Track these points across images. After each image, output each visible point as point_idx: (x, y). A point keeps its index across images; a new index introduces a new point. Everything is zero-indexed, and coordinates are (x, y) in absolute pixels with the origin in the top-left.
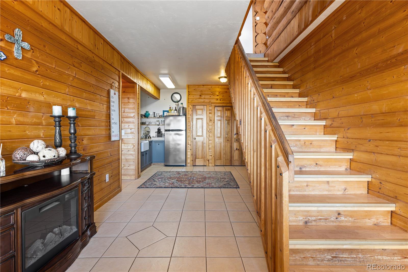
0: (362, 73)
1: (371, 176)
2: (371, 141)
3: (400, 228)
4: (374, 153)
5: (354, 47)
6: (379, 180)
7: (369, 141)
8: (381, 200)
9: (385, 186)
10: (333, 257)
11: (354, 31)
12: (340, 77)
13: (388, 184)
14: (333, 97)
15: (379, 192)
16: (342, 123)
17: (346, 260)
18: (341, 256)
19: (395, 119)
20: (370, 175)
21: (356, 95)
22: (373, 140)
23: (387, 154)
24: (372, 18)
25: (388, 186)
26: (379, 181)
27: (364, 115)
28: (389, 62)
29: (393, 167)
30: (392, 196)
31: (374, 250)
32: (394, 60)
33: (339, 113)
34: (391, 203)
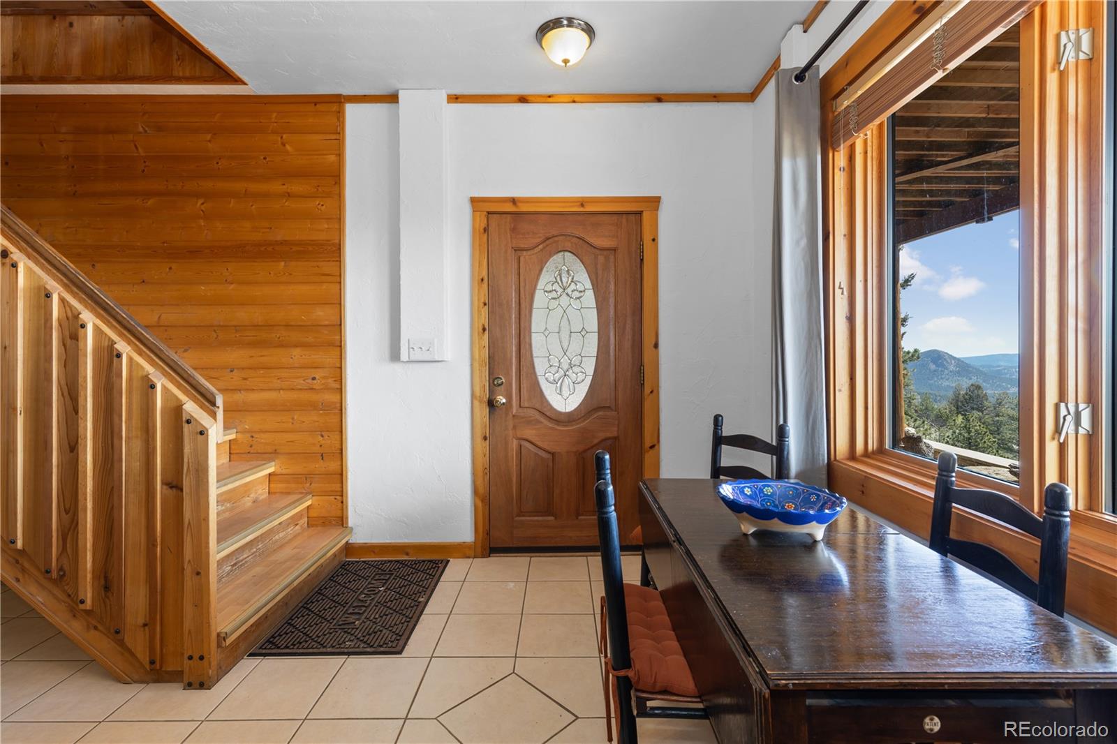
0: (216, 251)
1: (235, 430)
2: (235, 370)
3: (282, 493)
4: (240, 390)
5: (197, 195)
6: (249, 432)
7: (232, 371)
8: (255, 463)
9: (259, 440)
10: (233, 566)
11: (197, 167)
12: (164, 243)
13: (263, 435)
14: (144, 282)
15: (249, 453)
16: (170, 339)
17: (246, 562)
18: (241, 558)
19: (273, 335)
20: (234, 428)
21: (203, 288)
22: (238, 369)
23: (262, 390)
24: (233, 164)
25: (264, 438)
26: (249, 435)
27: (220, 326)
28: (263, 249)
29: (272, 408)
30: (270, 451)
31: (271, 530)
32: (270, 249)
33: (159, 318)
34: (270, 462)
